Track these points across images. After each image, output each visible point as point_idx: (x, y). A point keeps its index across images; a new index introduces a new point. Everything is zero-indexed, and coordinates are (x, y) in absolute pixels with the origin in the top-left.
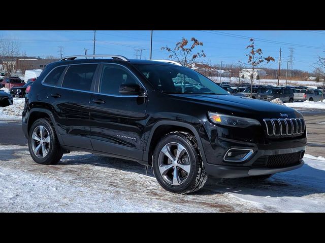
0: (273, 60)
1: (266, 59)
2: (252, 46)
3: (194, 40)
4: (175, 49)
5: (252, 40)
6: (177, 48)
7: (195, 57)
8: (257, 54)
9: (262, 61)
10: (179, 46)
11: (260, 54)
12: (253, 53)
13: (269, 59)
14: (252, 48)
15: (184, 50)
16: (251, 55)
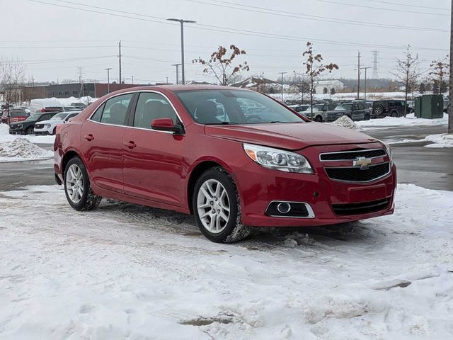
0: (337, 68)
1: (327, 67)
2: (310, 52)
3: (234, 48)
4: (211, 61)
5: (309, 44)
6: (213, 60)
7: (236, 69)
8: (315, 62)
9: (323, 69)
10: (215, 56)
11: (320, 61)
12: (311, 60)
13: (331, 67)
14: (309, 55)
15: (221, 62)
16: (309, 63)
